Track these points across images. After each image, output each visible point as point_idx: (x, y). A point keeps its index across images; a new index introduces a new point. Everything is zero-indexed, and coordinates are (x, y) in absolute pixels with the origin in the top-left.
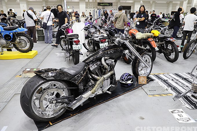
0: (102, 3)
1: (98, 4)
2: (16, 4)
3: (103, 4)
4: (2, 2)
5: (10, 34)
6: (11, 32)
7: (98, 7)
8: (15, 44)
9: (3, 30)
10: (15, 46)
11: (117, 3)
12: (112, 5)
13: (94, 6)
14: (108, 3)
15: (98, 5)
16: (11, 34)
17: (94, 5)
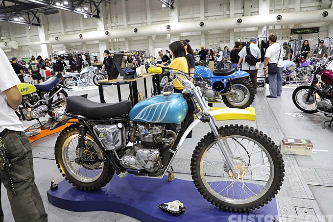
0: (299, 29)
1: (291, 31)
2: (165, 42)
3: (301, 31)
4: (149, 40)
5: (223, 80)
6: (225, 78)
7: (291, 37)
8: (226, 96)
9: (213, 76)
10: (224, 98)
11: (328, 26)
12: (318, 31)
13: (283, 36)
14: (311, 29)
15: (291, 34)
16: (225, 80)
17: (283, 34)
